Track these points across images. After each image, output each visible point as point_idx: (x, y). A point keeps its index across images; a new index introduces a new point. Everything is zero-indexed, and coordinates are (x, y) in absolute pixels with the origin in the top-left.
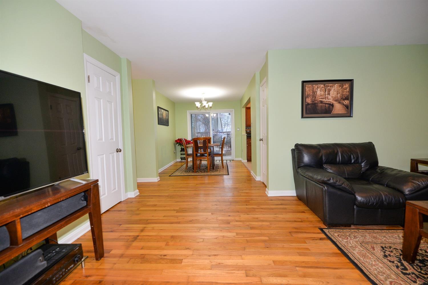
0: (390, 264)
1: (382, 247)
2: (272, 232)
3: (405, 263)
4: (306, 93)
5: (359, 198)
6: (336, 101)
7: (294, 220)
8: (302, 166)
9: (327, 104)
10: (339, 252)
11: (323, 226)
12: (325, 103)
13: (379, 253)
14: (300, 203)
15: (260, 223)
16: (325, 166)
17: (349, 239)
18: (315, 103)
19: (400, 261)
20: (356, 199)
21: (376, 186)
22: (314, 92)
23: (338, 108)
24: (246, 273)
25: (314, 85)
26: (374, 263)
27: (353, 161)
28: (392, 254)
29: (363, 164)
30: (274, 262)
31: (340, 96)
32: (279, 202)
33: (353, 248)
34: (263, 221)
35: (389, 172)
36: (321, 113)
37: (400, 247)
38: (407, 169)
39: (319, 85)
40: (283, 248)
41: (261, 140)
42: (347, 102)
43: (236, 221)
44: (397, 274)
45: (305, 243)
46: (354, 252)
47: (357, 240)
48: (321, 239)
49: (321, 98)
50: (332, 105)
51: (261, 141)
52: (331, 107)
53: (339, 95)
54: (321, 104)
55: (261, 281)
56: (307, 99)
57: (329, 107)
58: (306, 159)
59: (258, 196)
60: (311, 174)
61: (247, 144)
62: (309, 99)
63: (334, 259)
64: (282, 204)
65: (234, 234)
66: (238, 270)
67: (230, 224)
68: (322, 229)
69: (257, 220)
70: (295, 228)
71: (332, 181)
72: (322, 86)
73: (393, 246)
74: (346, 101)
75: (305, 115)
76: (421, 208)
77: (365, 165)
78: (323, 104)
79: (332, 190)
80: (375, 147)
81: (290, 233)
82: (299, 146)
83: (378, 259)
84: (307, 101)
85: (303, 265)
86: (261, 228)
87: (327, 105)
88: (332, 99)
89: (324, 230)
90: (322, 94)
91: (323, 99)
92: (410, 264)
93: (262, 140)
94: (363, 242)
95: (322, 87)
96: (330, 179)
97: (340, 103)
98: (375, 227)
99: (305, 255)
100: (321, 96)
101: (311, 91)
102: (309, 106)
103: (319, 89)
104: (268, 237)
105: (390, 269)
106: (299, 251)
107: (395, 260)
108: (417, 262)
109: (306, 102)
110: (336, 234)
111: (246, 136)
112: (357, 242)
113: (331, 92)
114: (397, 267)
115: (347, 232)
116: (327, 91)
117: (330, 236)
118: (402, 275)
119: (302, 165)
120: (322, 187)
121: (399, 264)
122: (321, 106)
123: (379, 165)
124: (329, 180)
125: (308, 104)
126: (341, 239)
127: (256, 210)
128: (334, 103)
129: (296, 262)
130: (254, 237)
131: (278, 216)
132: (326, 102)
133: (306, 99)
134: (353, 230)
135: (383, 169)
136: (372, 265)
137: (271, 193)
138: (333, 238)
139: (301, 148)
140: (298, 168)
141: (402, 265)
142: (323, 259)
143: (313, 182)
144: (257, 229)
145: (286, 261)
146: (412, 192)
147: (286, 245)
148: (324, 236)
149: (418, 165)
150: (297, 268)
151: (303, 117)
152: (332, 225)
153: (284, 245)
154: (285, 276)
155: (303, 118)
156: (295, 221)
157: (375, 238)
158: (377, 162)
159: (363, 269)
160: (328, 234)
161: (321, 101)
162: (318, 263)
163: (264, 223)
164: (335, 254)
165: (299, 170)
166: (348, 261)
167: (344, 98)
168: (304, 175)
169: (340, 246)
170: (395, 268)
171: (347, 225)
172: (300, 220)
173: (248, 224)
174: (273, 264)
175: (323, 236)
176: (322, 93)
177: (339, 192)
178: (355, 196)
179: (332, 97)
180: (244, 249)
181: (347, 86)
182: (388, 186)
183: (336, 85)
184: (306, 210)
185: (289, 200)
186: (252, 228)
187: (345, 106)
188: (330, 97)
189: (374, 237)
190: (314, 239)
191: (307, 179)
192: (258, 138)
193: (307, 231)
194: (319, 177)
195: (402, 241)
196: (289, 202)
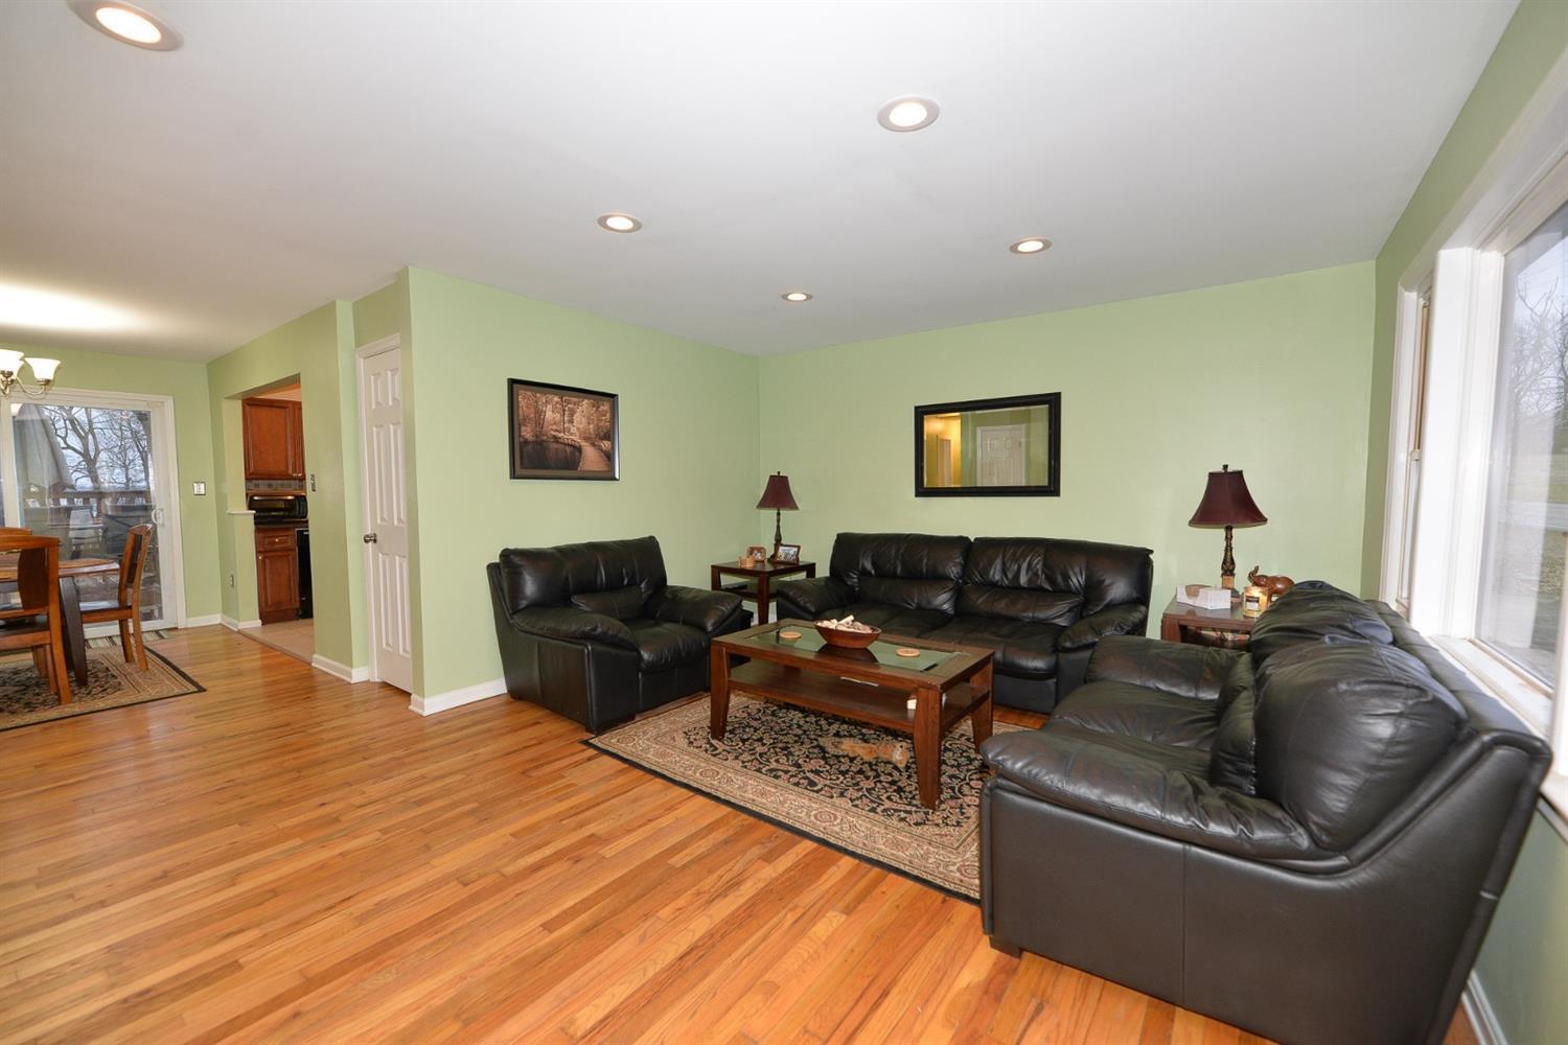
0: (696, 750)
1: (685, 733)
2: (480, 788)
3: (714, 742)
4: (520, 412)
5: (646, 655)
6: (586, 439)
7: (521, 746)
8: (521, 607)
9: (569, 445)
10: (627, 766)
11: (587, 736)
12: (565, 444)
13: (682, 742)
14: (520, 705)
15: (439, 784)
16: (575, 599)
17: (637, 739)
18: (543, 441)
19: (709, 743)
20: (640, 658)
21: (668, 627)
22: (539, 413)
23: (591, 458)
24: (461, 882)
25: (538, 395)
26: (677, 759)
27: (626, 582)
28: (698, 737)
29: (643, 585)
30: (513, 835)
31: (594, 430)
32: (466, 721)
33: (645, 750)
34: (443, 777)
35: (683, 595)
36: (558, 468)
37: (707, 723)
38: (706, 585)
39: (550, 397)
40: (521, 805)
41: (370, 539)
42: (606, 445)
43: (359, 807)
44: (706, 760)
45: (563, 777)
46: (649, 756)
47: (648, 736)
48: (589, 759)
49: (556, 431)
50: (579, 449)
51: (371, 543)
52: (577, 454)
53: (591, 426)
54: (555, 446)
55: (503, 875)
56: (523, 429)
57: (572, 454)
58: (530, 587)
59: (389, 725)
60: (551, 624)
61: (258, 552)
62: (529, 429)
63: (621, 780)
64: (475, 724)
65: (377, 835)
66: (439, 888)
67: (339, 821)
68: (586, 743)
69: (424, 780)
70: (532, 760)
71: (599, 630)
72: (556, 399)
73: (698, 725)
74: (605, 442)
75: (518, 471)
76: (728, 646)
77: (647, 588)
78: (560, 446)
79: (600, 648)
80: (661, 546)
81: (523, 773)
82: (512, 557)
83: (683, 751)
84: (523, 434)
85: (573, 811)
86: (447, 791)
87: (568, 449)
88: (578, 434)
89: (591, 741)
90: (556, 419)
91: (560, 432)
92: (720, 740)
93: (375, 541)
94: (658, 735)
95: (557, 403)
96: (597, 627)
97: (593, 445)
98: (670, 705)
99: (568, 796)
100: (555, 423)
101: (533, 410)
102: (529, 447)
103: (549, 406)
104: (476, 801)
105: (698, 757)
106: (556, 796)
107: (703, 743)
108: (727, 734)
109: (520, 436)
110: (614, 741)
111: (252, 517)
112: (648, 739)
113: (577, 417)
114: (706, 751)
115: (629, 729)
116: (566, 413)
117: (605, 747)
118: (713, 759)
119: (524, 603)
120: (580, 647)
121: (708, 746)
122: (557, 450)
123: (669, 583)
124: (595, 629)
125: (526, 442)
126: (623, 745)
127: (407, 760)
128: (583, 444)
129: (557, 815)
130: (439, 816)
131: (476, 752)
132: (566, 441)
133: (520, 429)
134: (638, 724)
135: (676, 590)
136: (676, 762)
137: (432, 703)
138: (609, 749)
139: (516, 560)
140: (514, 613)
141: (712, 745)
142: (602, 788)
143: (556, 642)
144: (436, 799)
145: (539, 822)
146: (717, 625)
147: (524, 798)
148: (594, 752)
149: (721, 576)
150: (564, 822)
151: (514, 476)
152: (603, 728)
153: (522, 798)
154: (546, 844)
155: (515, 478)
156: (525, 748)
157: (674, 722)
158: (664, 579)
159: (666, 773)
160: (599, 745)
161: (555, 437)
162: (597, 797)
163: (448, 780)
164: (621, 772)
165: (517, 619)
166: (642, 773)
167: (602, 434)
168: (534, 630)
169: (625, 756)
170: (703, 754)
171: (627, 718)
172: (535, 742)
173: (402, 799)
174: (514, 840)
175: (592, 752)
176: (558, 416)
177: (613, 651)
178: (639, 653)
179: (578, 429)
180: (427, 847)
181: (605, 407)
182: (685, 623)
183: (586, 401)
184: (541, 718)
185: (488, 709)
186: (420, 803)
187: (605, 454)
188: (574, 430)
189: (672, 723)
190: (576, 764)
191: (543, 639)
192: (353, 535)
193: (559, 756)
194: (574, 628)
195: (709, 713)
196: (491, 712)
